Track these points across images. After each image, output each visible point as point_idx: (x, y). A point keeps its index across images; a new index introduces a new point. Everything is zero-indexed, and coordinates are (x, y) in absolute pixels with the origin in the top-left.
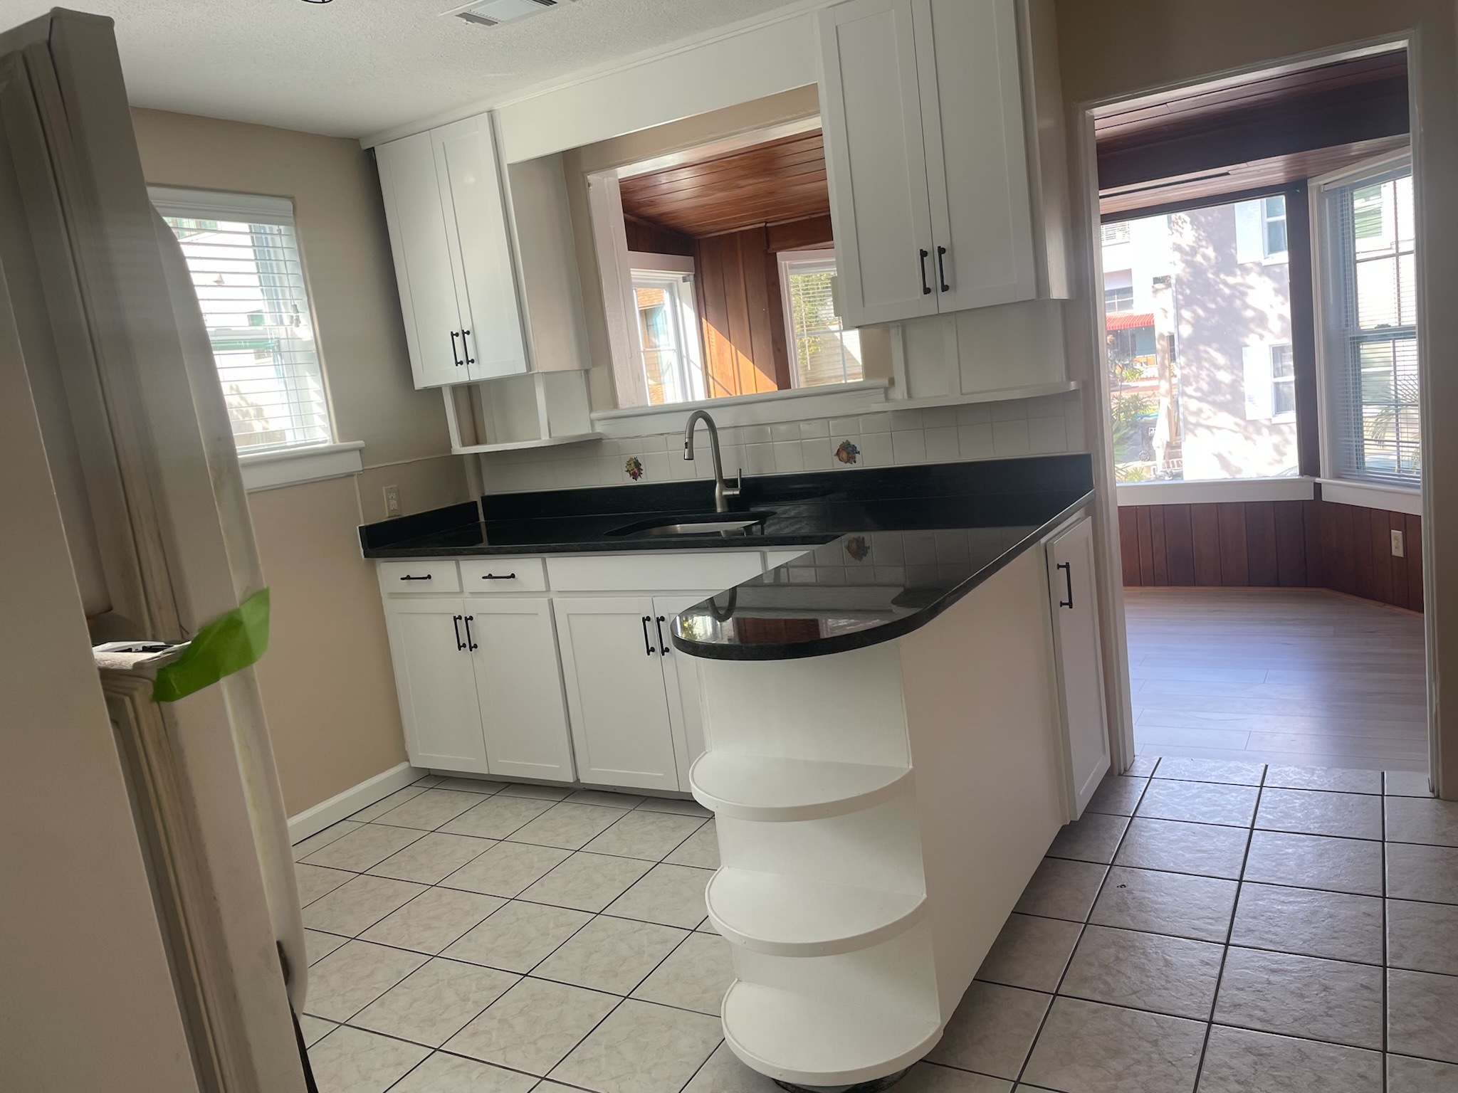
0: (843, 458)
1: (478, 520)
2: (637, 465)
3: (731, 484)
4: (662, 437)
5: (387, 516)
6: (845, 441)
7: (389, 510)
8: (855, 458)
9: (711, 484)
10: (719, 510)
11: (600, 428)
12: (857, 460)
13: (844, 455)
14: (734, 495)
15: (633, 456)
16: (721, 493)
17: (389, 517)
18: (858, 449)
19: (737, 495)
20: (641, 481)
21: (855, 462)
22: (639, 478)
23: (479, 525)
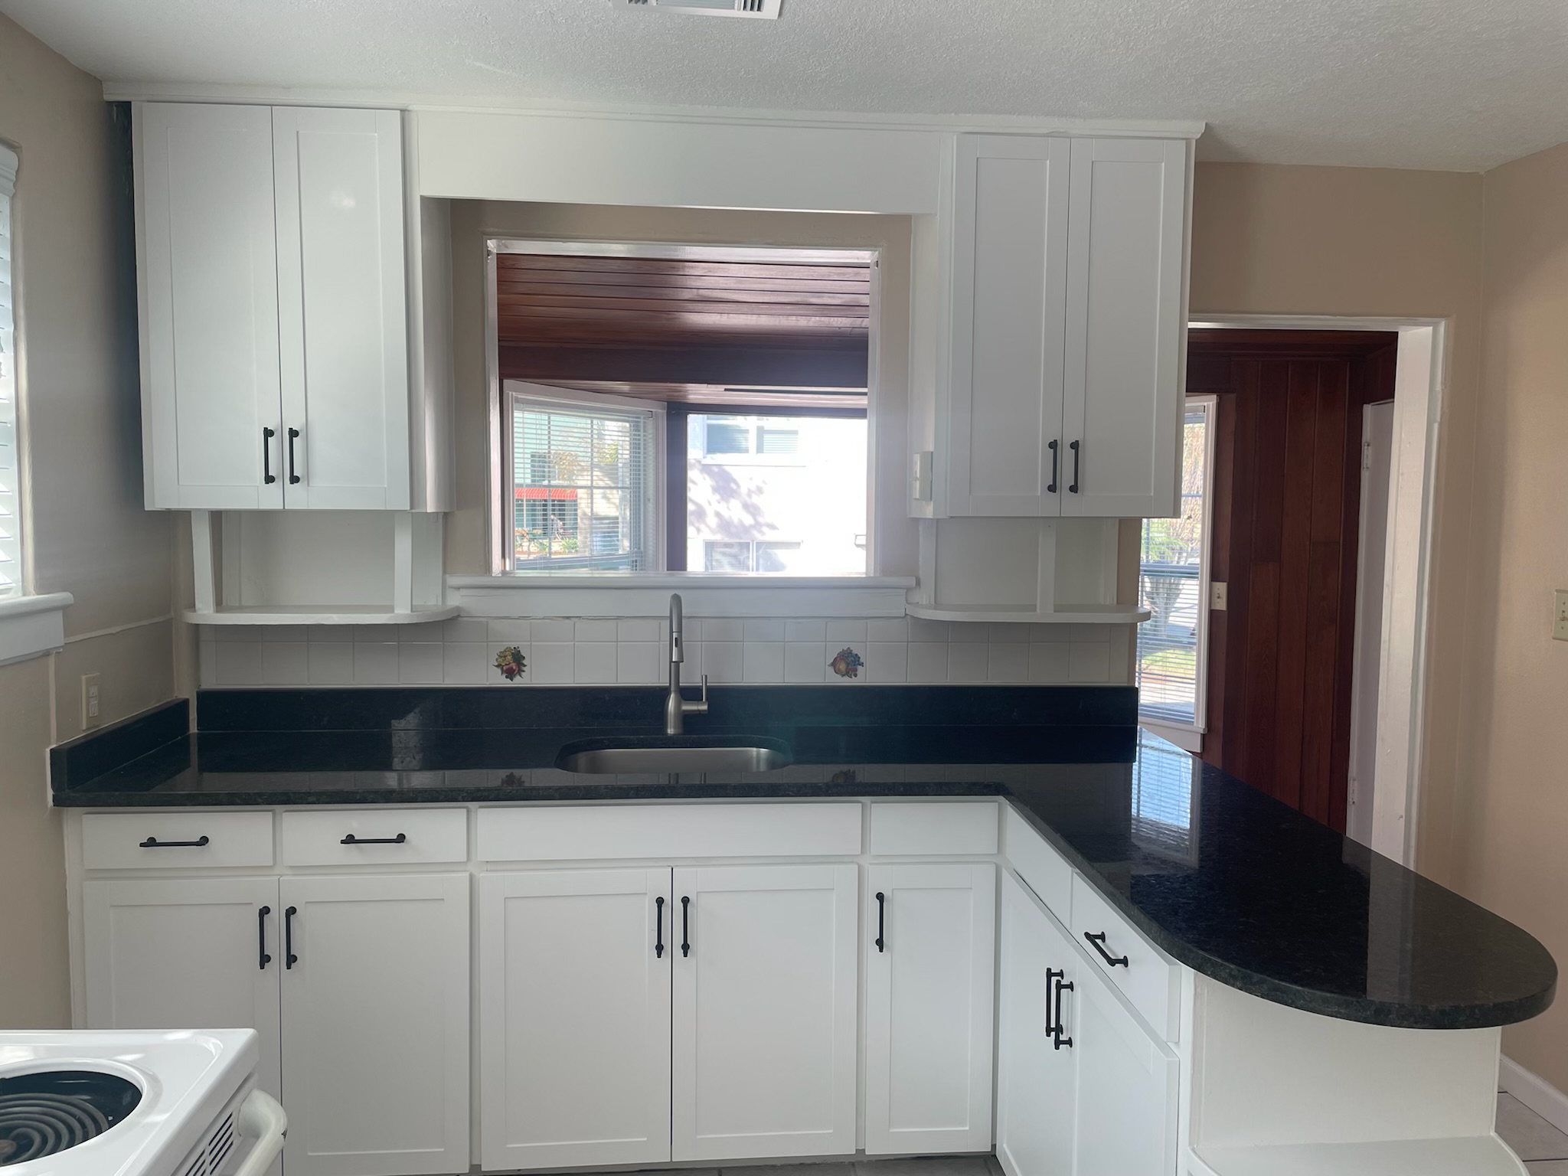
0: (839, 670)
1: (187, 728)
2: (518, 658)
3: (689, 694)
4: (567, 621)
5: (84, 728)
6: (845, 649)
7: (89, 718)
8: (856, 670)
9: (661, 694)
10: (670, 731)
11: (455, 600)
12: (858, 673)
13: (842, 667)
14: (699, 710)
15: (512, 645)
16: (678, 705)
17: (88, 729)
18: (861, 660)
19: (705, 711)
20: (518, 682)
21: (856, 676)
22: (518, 677)
23: (187, 738)
